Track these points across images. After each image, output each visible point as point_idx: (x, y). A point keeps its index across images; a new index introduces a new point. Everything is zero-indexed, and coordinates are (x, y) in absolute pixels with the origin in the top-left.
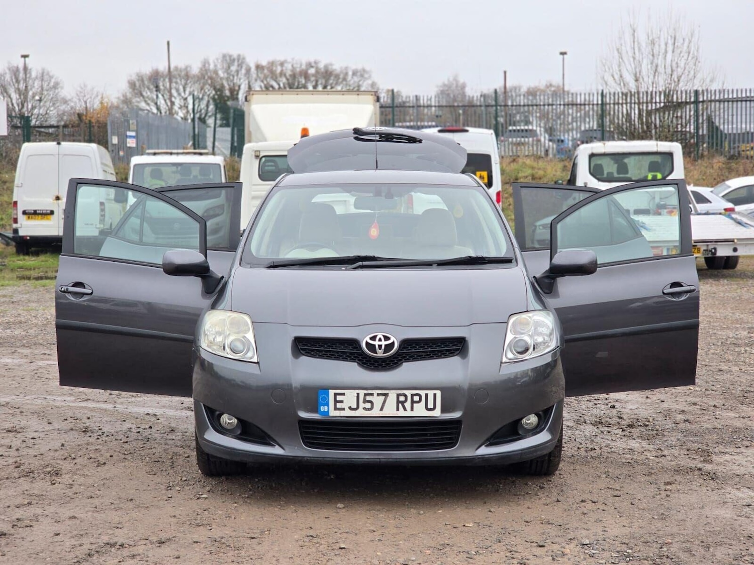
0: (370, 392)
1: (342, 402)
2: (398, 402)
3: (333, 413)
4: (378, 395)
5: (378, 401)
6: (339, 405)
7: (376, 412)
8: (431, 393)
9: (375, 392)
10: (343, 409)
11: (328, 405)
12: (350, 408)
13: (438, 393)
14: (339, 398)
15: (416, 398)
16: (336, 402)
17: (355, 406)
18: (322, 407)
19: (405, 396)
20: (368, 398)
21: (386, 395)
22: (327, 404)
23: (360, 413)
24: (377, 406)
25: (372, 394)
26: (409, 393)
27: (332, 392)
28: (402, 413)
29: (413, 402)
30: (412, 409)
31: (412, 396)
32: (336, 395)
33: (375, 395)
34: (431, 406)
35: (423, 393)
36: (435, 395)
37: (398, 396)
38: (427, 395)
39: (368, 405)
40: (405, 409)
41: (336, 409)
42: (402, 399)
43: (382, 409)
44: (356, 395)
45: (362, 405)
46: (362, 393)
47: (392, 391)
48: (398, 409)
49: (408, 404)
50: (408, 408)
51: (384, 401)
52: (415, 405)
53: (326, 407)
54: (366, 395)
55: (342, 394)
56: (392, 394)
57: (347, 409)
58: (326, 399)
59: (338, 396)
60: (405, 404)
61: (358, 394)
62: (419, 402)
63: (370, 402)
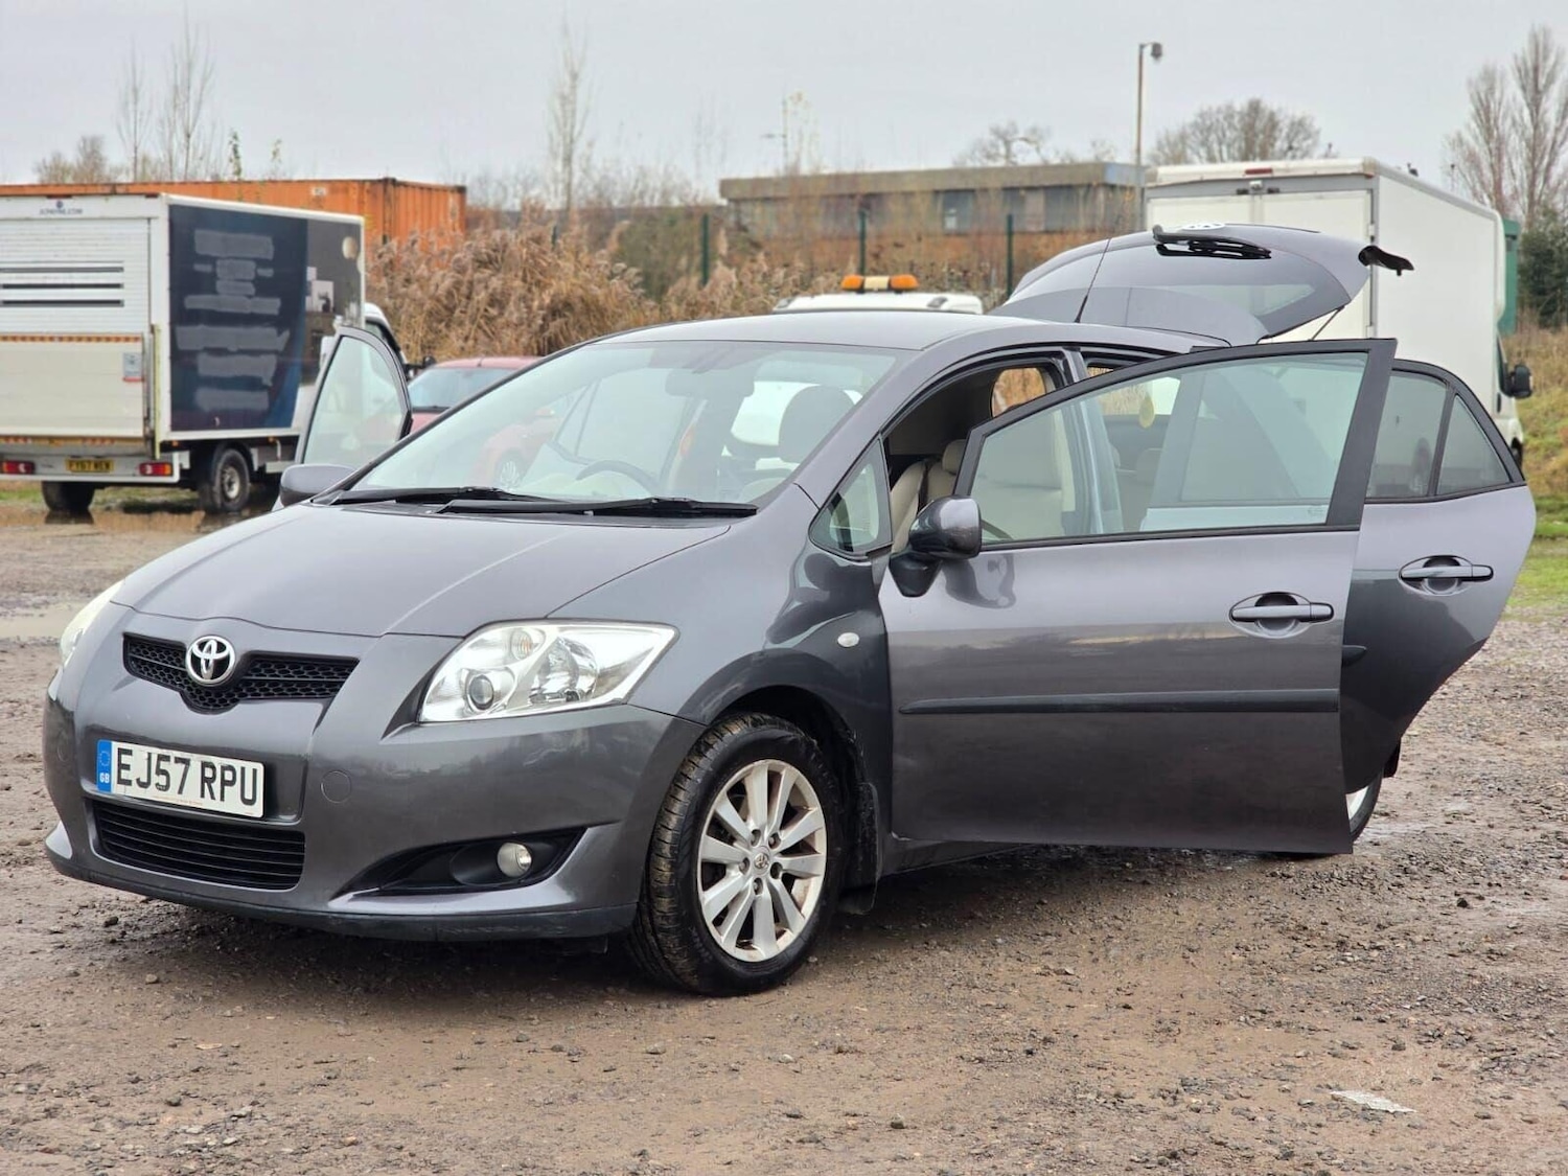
0: (165, 752)
1: (127, 767)
2: (204, 779)
3: (118, 791)
4: (178, 760)
5: (175, 770)
6: (125, 774)
7: (172, 796)
8: (250, 766)
9: (172, 754)
10: (128, 783)
11: (110, 773)
12: (139, 782)
13: (260, 768)
14: (125, 759)
15: (228, 776)
16: (122, 767)
17: (145, 779)
18: (102, 774)
19: (213, 768)
20: (164, 765)
21: (186, 762)
22: (108, 770)
23: (151, 794)
24: (175, 783)
25: (167, 758)
26: (218, 761)
27: (115, 747)
28: (207, 803)
29: (224, 783)
30: (223, 797)
31: (224, 768)
32: (121, 752)
33: (172, 760)
34: (249, 796)
35: (237, 764)
36: (255, 771)
37: (204, 765)
38: (243, 769)
39: (162, 780)
40: (213, 797)
41: (121, 781)
42: (209, 773)
43: (180, 792)
44: (146, 756)
45: (155, 779)
46: (155, 751)
47: (195, 756)
48: (203, 796)
49: (216, 785)
50: (217, 794)
51: (185, 775)
52: (226, 788)
53: (107, 775)
54: (161, 758)
55: (129, 752)
56: (196, 760)
57: (134, 782)
58: (107, 759)
59: (123, 756)
60: (213, 785)
61: (150, 754)
62: (232, 783)
63: (165, 773)
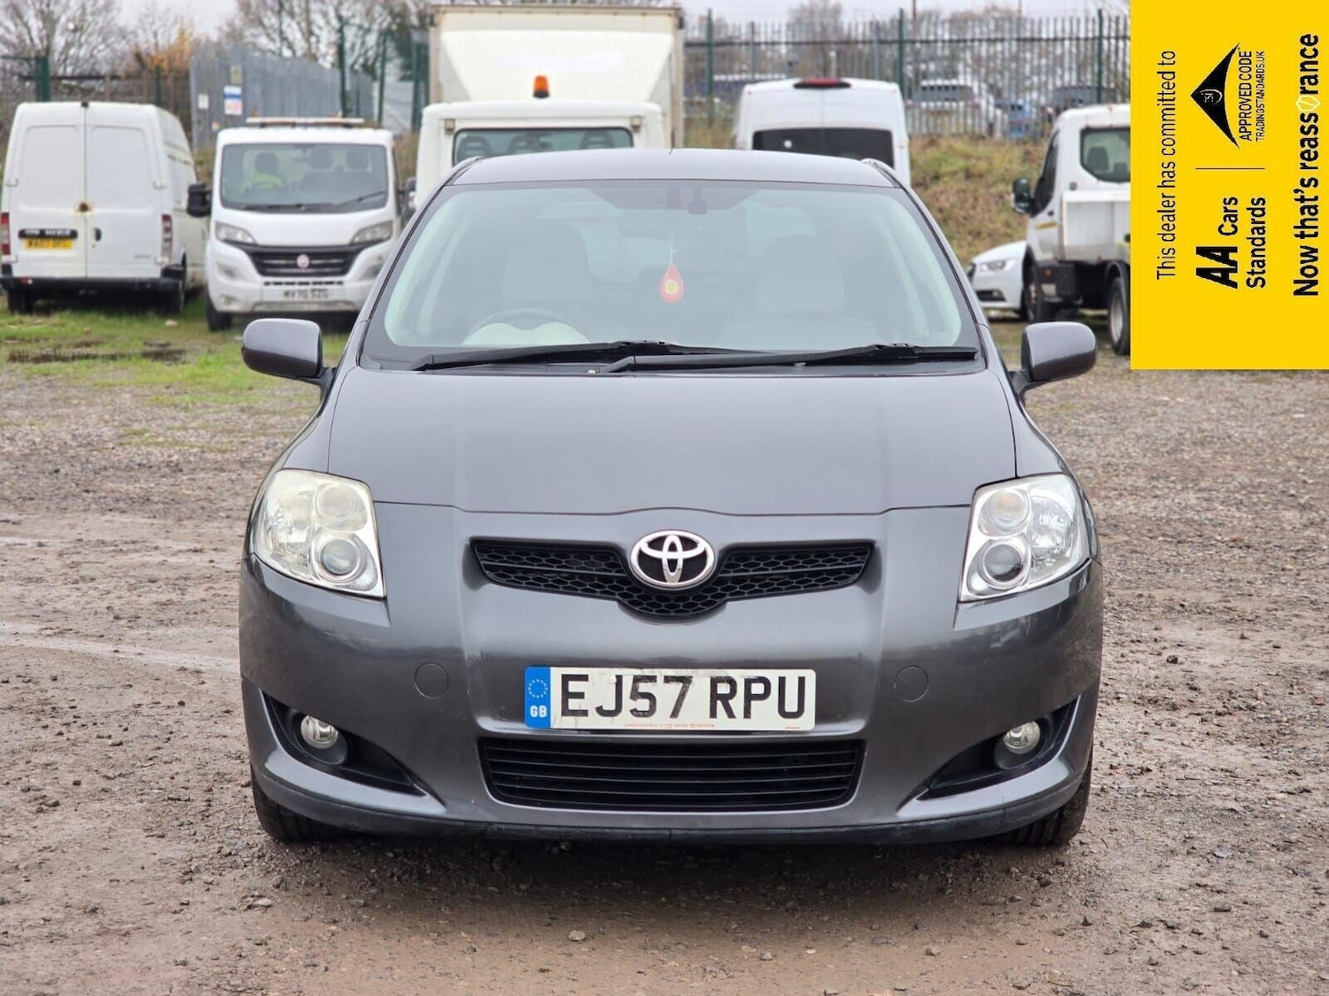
0: (648, 672)
1: (580, 695)
2: (716, 696)
3: (560, 722)
4: (668, 679)
6: (574, 704)
7: (661, 721)
8: (792, 674)
9: (663, 674)
10: (585, 713)
11: (547, 704)
12: (600, 711)
13: (811, 674)
14: (576, 686)
15: (758, 689)
16: (568, 695)
17: (612, 707)
18: (532, 708)
19: (732, 682)
20: (644, 687)
21: (685, 680)
22: (544, 701)
23: (621, 721)
24: (665, 706)
25: (652, 679)
26: (740, 674)
27: (555, 673)
28: (722, 724)
29: (749, 697)
30: (747, 713)
31: (748, 682)
32: (566, 679)
33: (660, 680)
34: (791, 706)
35: (773, 675)
36: (802, 681)
37: (714, 682)
38: (782, 681)
39: (643, 705)
40: (731, 714)
41: (566, 712)
42: (724, 689)
43: (675, 714)
44: (615, 679)
45: (628, 703)
46: (630, 673)
47: (701, 672)
48: (713, 714)
49: (737, 703)
50: (738, 712)
51: (682, 695)
52: (753, 702)
53: (542, 707)
54: (641, 679)
55: (582, 678)
56: (703, 677)
57: (592, 712)
58: (543, 688)
59: (570, 683)
60: (730, 701)
61: (621, 677)
62: (763, 696)
63: (647, 696)
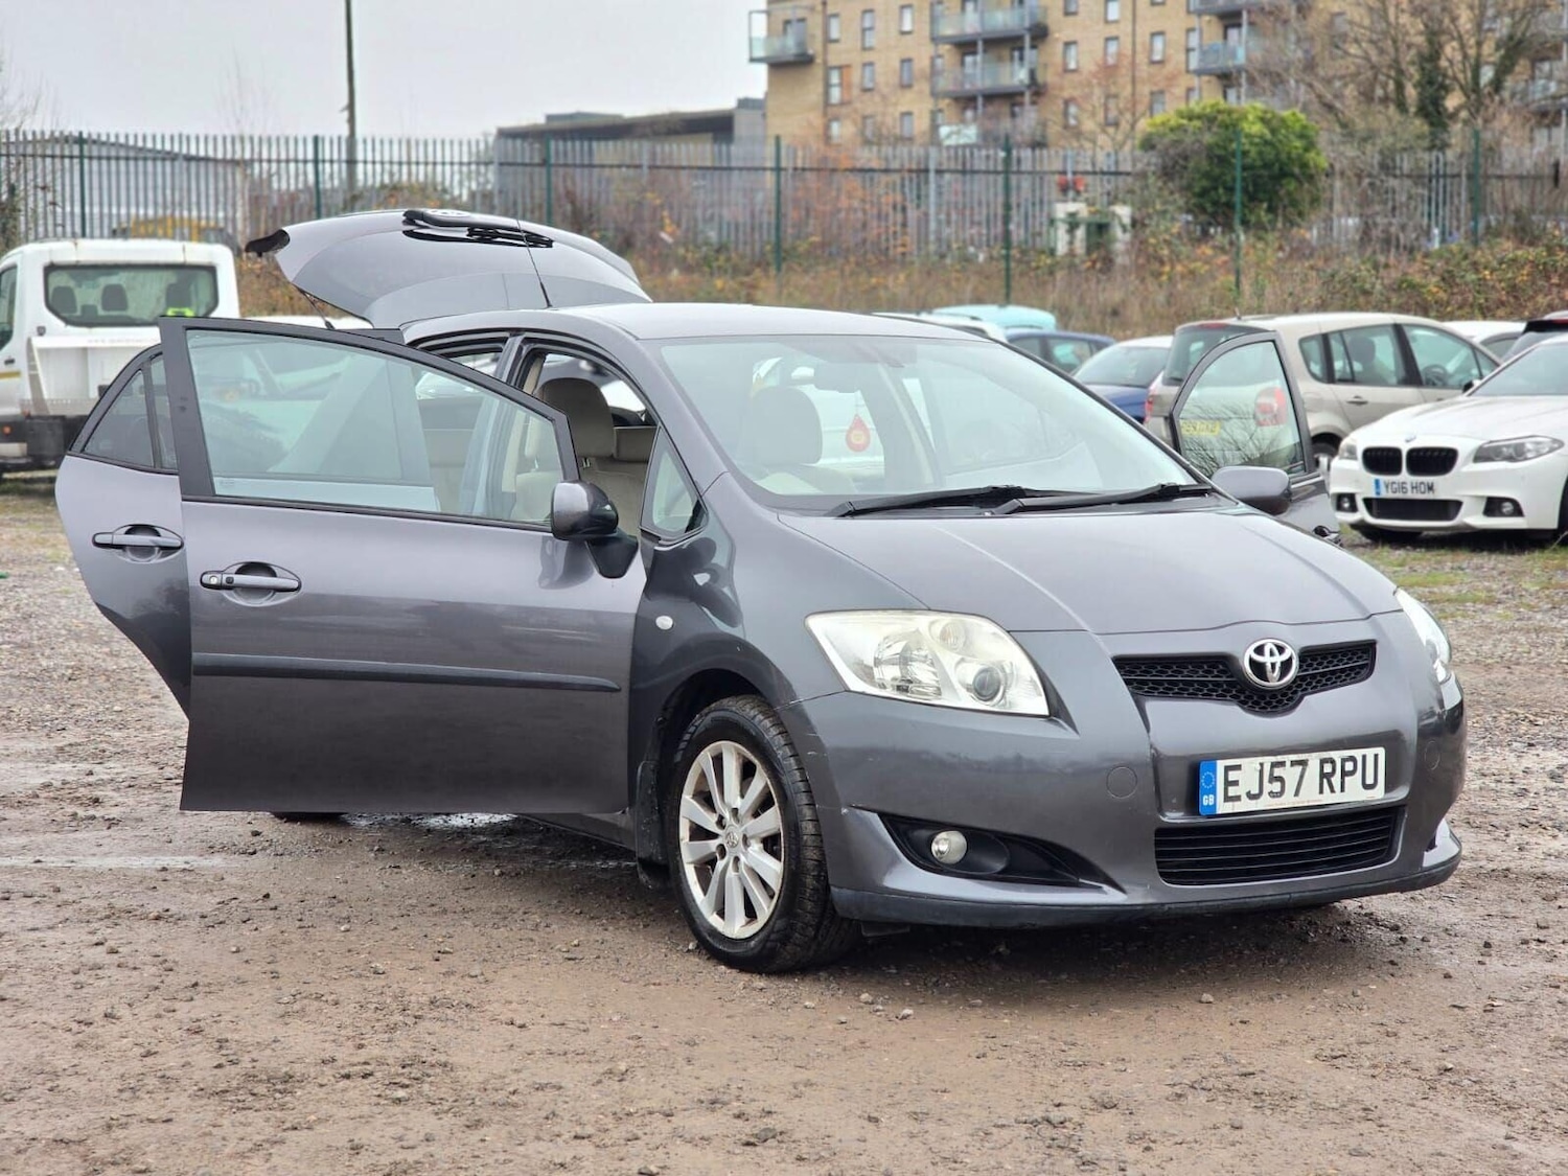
0: (1279, 758)
1: (1236, 783)
2: (1323, 775)
3: (1224, 808)
4: (1293, 763)
5: (1290, 774)
6: (1232, 791)
7: (1288, 800)
8: (1370, 752)
9: (1288, 758)
10: (1238, 798)
11: (1214, 793)
12: (1251, 796)
13: (1381, 752)
14: (1233, 776)
15: (1349, 766)
16: (1228, 783)
17: (1255, 791)
18: (1205, 797)
19: (1333, 762)
20: (1278, 772)
21: (1303, 763)
22: (1213, 791)
23: (1264, 803)
24: (1291, 786)
25: (1282, 764)
26: (1337, 755)
27: (1221, 765)
28: (1328, 798)
29: (1344, 774)
30: (1342, 790)
31: (1344, 761)
32: (1228, 769)
33: (1288, 764)
34: (1370, 781)
35: (1358, 753)
36: (1376, 756)
37: (1323, 762)
38: (1364, 757)
39: (1276, 787)
40: (1332, 791)
41: (1227, 799)
42: (1328, 768)
43: (1297, 792)
44: (1259, 768)
45: (1268, 787)
46: (1268, 760)
47: (1314, 755)
48: (1321, 792)
49: (1336, 780)
50: (1337, 787)
51: (1302, 777)
52: (1347, 779)
53: (1211, 796)
54: (1274, 765)
55: (1238, 768)
56: (1314, 760)
57: (1244, 797)
58: (1212, 780)
59: (1230, 773)
60: (1333, 779)
61: (1262, 765)
62: (1352, 773)
63: (1280, 779)
